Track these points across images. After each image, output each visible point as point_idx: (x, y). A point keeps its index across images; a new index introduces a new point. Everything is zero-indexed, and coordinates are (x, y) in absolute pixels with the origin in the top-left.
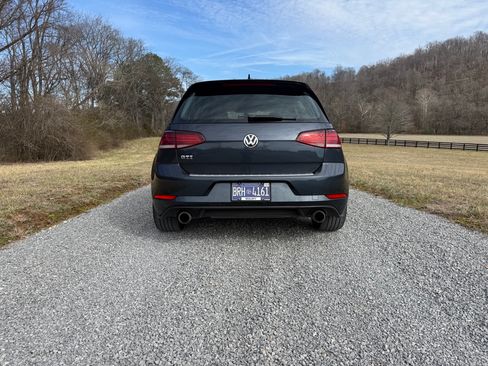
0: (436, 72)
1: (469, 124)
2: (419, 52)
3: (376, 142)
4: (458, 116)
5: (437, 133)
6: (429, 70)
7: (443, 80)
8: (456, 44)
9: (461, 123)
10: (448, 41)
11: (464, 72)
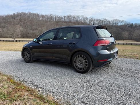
0: (20, 21)
1: (31, 36)
2: (14, 14)
3: (10, 41)
4: (29, 33)
5: (24, 38)
6: (18, 20)
7: (22, 23)
8: (24, 14)
9: (30, 35)
10: (22, 13)
11: (27, 22)
